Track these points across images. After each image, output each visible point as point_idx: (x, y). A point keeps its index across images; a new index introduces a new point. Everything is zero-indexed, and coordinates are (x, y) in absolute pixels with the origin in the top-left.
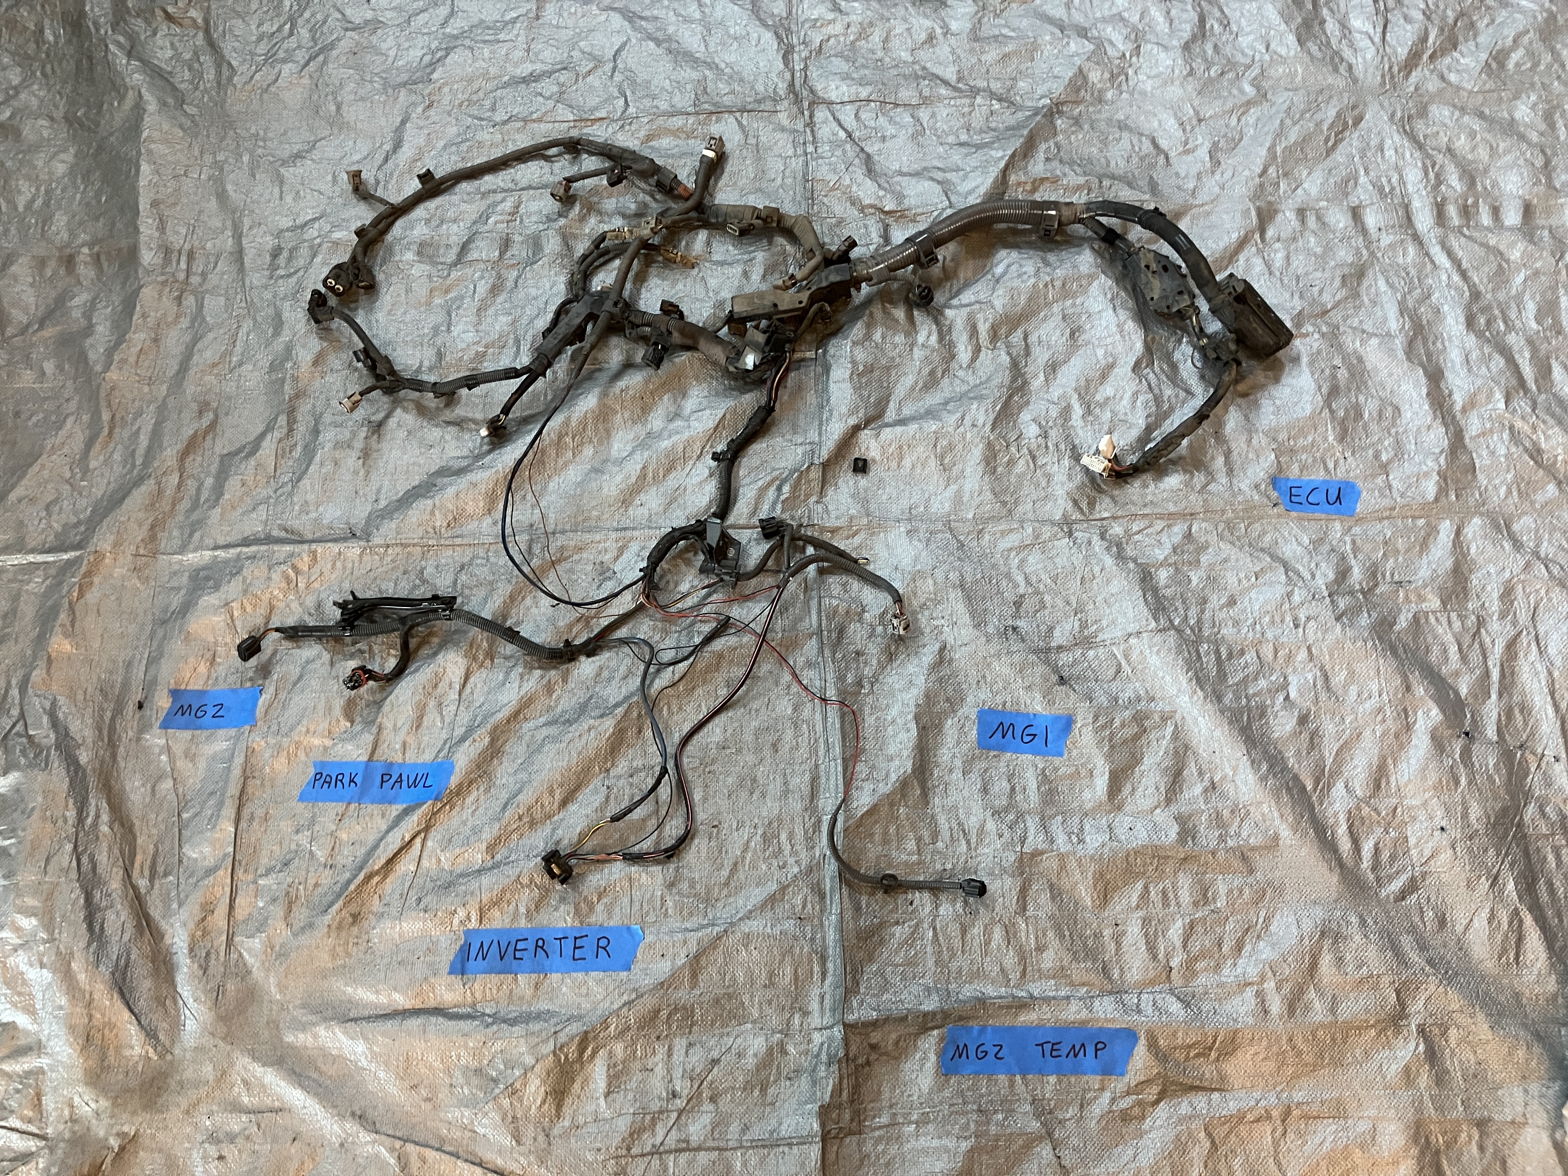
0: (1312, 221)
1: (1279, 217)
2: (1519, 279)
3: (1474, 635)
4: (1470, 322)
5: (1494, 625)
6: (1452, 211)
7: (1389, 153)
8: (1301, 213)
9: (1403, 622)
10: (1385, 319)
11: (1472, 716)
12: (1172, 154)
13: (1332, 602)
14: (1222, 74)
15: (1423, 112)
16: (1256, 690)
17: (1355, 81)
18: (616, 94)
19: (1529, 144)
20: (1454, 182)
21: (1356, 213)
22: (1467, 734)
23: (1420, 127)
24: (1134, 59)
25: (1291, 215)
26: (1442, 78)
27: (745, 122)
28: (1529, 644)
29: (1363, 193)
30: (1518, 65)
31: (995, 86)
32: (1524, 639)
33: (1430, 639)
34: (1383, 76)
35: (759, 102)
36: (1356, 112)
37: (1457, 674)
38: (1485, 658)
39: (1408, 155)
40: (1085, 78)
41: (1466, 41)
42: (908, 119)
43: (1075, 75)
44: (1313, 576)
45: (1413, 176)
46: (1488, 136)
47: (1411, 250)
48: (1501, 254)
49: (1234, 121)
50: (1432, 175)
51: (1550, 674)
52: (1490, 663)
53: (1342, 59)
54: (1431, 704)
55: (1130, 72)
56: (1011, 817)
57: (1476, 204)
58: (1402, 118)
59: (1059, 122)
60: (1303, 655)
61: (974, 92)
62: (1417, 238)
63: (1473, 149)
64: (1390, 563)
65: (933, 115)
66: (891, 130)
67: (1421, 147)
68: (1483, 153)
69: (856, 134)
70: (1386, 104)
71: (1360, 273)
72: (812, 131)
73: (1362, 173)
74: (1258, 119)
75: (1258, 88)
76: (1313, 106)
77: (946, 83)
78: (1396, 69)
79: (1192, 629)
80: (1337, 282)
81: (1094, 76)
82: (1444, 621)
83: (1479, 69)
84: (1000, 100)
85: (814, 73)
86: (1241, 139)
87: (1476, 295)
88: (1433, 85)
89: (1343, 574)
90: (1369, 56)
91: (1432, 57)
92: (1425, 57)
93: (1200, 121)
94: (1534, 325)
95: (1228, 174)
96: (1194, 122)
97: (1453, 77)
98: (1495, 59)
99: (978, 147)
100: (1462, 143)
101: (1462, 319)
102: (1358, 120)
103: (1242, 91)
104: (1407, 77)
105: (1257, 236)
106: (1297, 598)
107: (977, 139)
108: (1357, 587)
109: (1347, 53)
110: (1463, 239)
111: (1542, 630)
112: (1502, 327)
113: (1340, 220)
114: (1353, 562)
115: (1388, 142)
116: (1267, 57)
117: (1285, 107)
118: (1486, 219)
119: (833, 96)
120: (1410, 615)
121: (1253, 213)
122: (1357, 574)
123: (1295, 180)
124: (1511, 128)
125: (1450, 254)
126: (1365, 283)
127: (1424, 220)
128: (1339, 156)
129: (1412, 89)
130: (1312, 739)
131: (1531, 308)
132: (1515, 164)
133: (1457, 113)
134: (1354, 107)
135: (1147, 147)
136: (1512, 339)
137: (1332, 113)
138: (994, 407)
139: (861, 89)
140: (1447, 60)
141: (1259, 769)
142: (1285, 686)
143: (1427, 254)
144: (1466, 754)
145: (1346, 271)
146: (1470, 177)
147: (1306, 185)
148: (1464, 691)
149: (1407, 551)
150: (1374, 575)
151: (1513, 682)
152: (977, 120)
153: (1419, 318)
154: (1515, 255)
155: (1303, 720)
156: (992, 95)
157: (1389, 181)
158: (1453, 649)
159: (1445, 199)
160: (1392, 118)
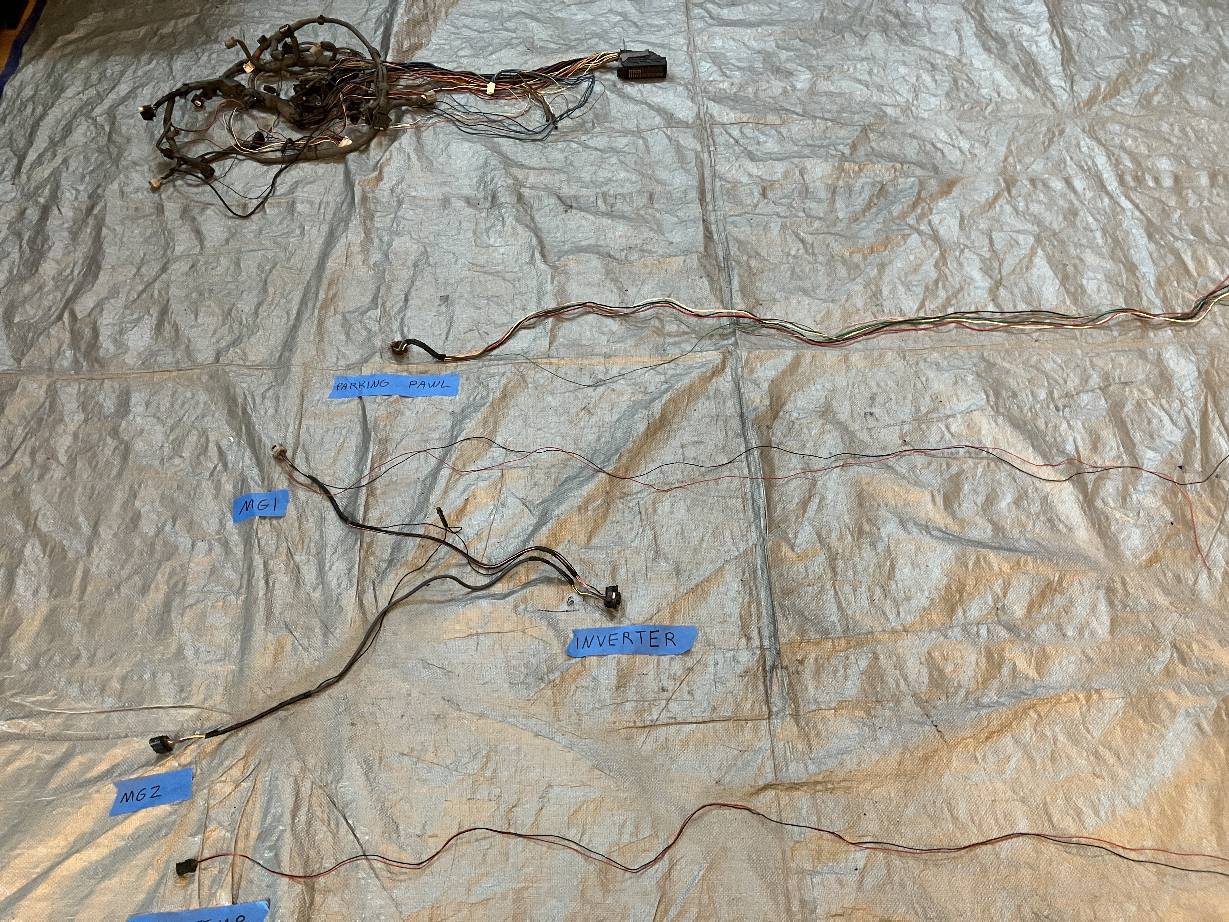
1: (1019, 183)
2: (1177, 215)
6: (1129, 178)
7: (1084, 149)
8: (1033, 181)
9: (1130, 406)
10: (1095, 238)
12: (945, 151)
14: (972, 108)
15: (1102, 126)
17: (1057, 111)
21: (1068, 182)
23: (1101, 134)
24: (915, 102)
25: (1026, 182)
26: (1112, 109)
29: (1071, 169)
30: (1159, 102)
33: (1150, 416)
34: (1074, 108)
36: (1060, 128)
39: (1096, 149)
40: (885, 112)
41: (1125, 89)
42: (773, 132)
43: (878, 110)
44: (1066, 382)
45: (1101, 160)
46: (1146, 140)
47: (1106, 200)
48: (1163, 202)
49: (982, 133)
50: (1113, 160)
53: (1048, 100)
55: (914, 109)
57: (1143, 174)
58: (1090, 130)
59: (871, 135)
61: (815, 117)
62: (1109, 194)
63: (1137, 147)
64: (1117, 372)
65: (789, 130)
66: (762, 139)
67: (1104, 145)
68: (1144, 150)
69: (741, 141)
70: (1079, 123)
71: (1075, 213)
72: (713, 139)
73: (1068, 159)
74: (998, 132)
75: (995, 116)
76: (1032, 125)
77: (796, 113)
78: (1082, 105)
81: (891, 111)
82: (1157, 404)
83: (1135, 104)
84: (831, 121)
85: (713, 108)
86: (989, 142)
87: (1151, 223)
88: (1107, 113)
89: (1086, 379)
90: (1064, 98)
91: (1104, 99)
92: (1100, 98)
95: (983, 161)
96: (958, 134)
97: (1119, 109)
98: (1145, 98)
99: (821, 149)
100: (1129, 142)
102: (1062, 132)
103: (985, 118)
104: (1090, 108)
105: (1006, 193)
106: (1056, 394)
107: (819, 144)
108: (1097, 386)
109: (1050, 97)
110: (1138, 193)
112: (1171, 239)
113: (1057, 185)
116: (999, 100)
117: (1014, 126)
118: (1151, 184)
119: (725, 120)
120: (1134, 402)
121: (1001, 181)
123: (1026, 163)
124: (1159, 136)
125: (1131, 202)
126: (1079, 218)
127: (1112, 185)
128: (1053, 151)
129: (1094, 115)
132: (1165, 154)
134: (1058, 125)
136: (1178, 245)
139: (743, 116)
145: (1065, 212)
146: (1137, 160)
147: (1033, 166)
152: (820, 132)
154: (1172, 202)
156: (826, 118)
157: (1087, 164)
159: (1123, 173)
160: (1083, 130)
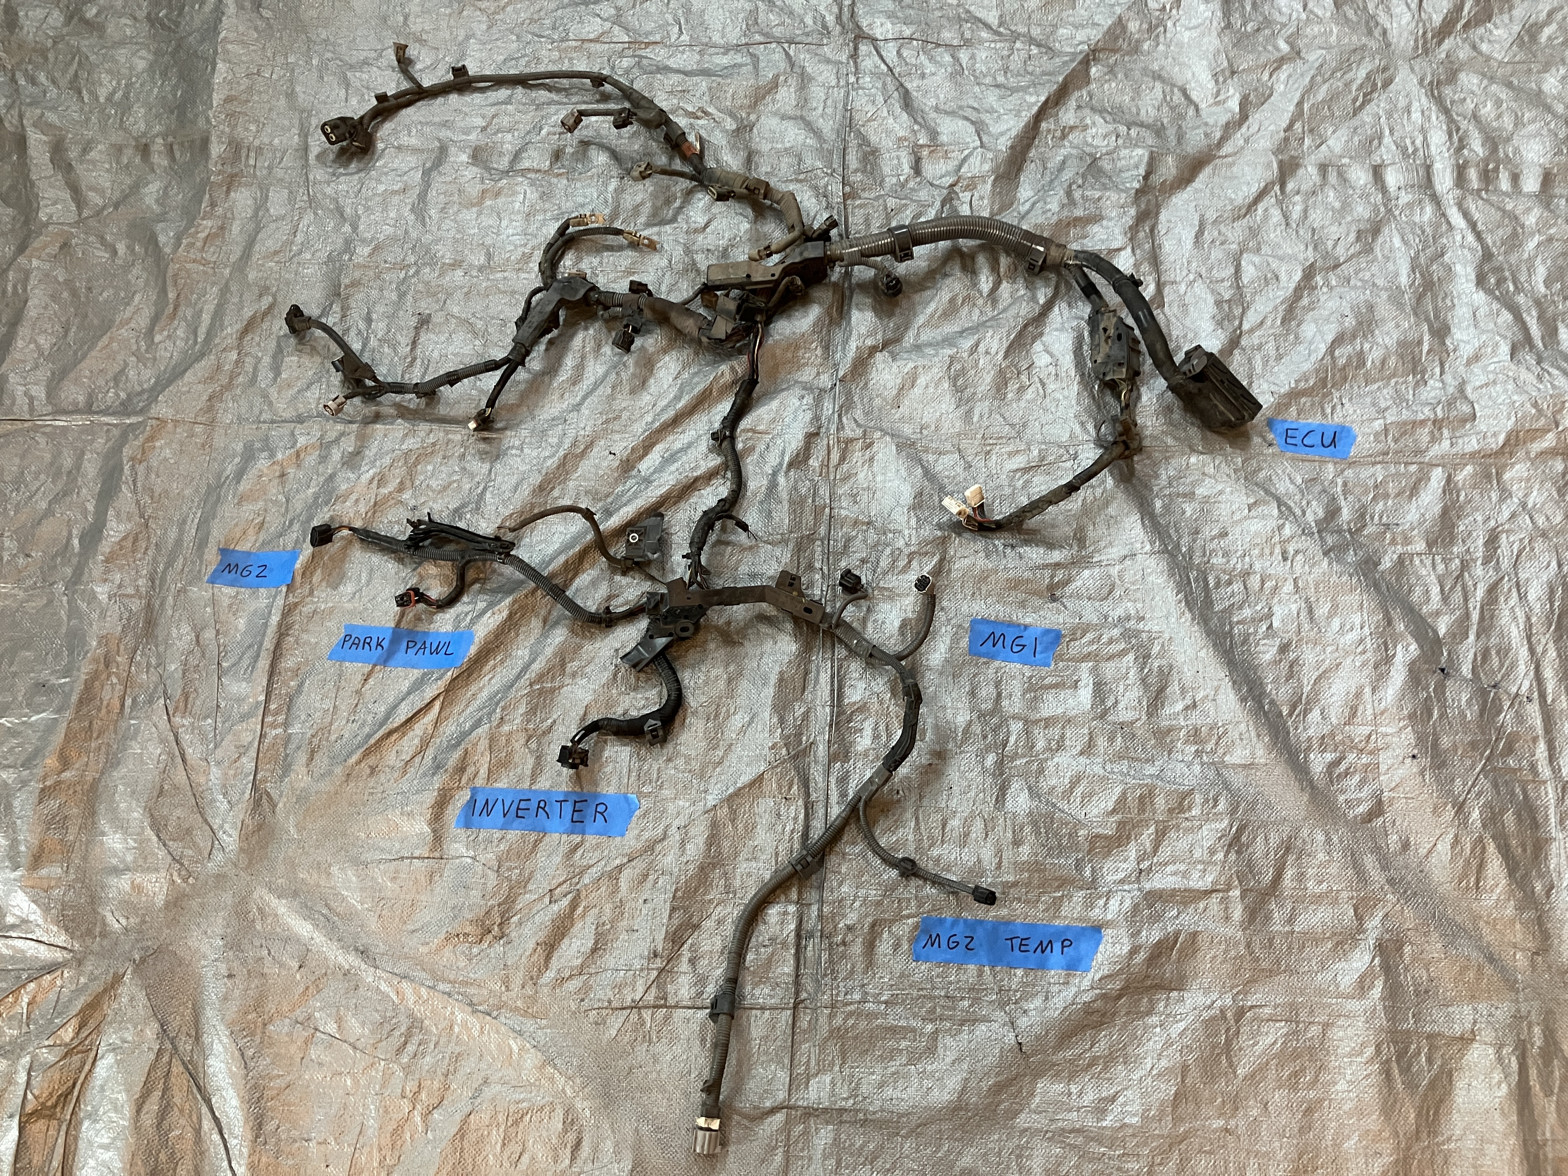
0: (1333, 177)
1: (1301, 172)
2: (1531, 244)
3: (1457, 578)
4: (1481, 281)
5: (1479, 570)
6: (1473, 174)
7: (1416, 116)
8: (1323, 168)
9: (1387, 563)
10: (1397, 275)
11: (1449, 654)
12: (1202, 106)
13: (1321, 537)
14: (1258, 30)
15: (1452, 77)
16: (1240, 618)
17: (1388, 45)
18: (671, 21)
19: (1555, 115)
20: (1477, 147)
21: (1377, 172)
22: (1443, 670)
23: (1447, 91)
24: (1174, 11)
25: (1312, 170)
26: (1474, 47)
27: (792, 53)
28: (1510, 590)
29: (1387, 151)
30: (1550, 38)
31: (1036, 32)
32: (1506, 585)
33: (1413, 580)
34: (1416, 41)
35: (807, 35)
36: (1387, 75)
37: (1438, 613)
38: (1466, 600)
39: (1434, 118)
40: (1124, 28)
41: (1501, 12)
42: (948, 58)
43: (1114, 24)
44: (1304, 513)
45: (1438, 138)
46: (1514, 105)
47: (1429, 210)
48: (1516, 218)
49: (1266, 76)
50: (1455, 138)
51: (1528, 618)
52: (1470, 605)
53: (1377, 24)
54: (1410, 639)
55: (1169, 24)
56: (995, 720)
57: (1496, 169)
58: (1431, 83)
59: (1093, 70)
60: (1289, 587)
61: (1015, 36)
62: (1436, 200)
63: (1499, 116)
64: (1380, 506)
65: (973, 57)
66: (929, 68)
67: (1446, 112)
68: (1508, 122)
69: (897, 71)
70: (1417, 68)
71: (1376, 229)
72: (855, 63)
73: (1387, 132)
74: (1290, 76)
75: (1292, 45)
76: (1345, 65)
77: (988, 26)
78: (1430, 35)
79: (1184, 556)
80: (1352, 237)
81: (1133, 26)
82: (1428, 562)
83: (1510, 40)
84: (1039, 45)
85: (860, 10)
86: (1271, 95)
87: (1487, 255)
88: (1464, 53)
89: (1333, 512)
90: (1404, 22)
91: (1466, 26)
92: (1459, 26)
93: (1233, 73)
94: (1543, 289)
95: (1255, 128)
96: (1227, 73)
97: (1484, 47)
98: (1528, 31)
99: (1014, 90)
100: (1488, 110)
101: (1473, 276)
102: (1387, 83)
103: (1277, 49)
104: (1440, 43)
105: (1277, 188)
106: (1287, 531)
107: (1012, 82)
108: (1345, 527)
109: (1383, 18)
110: (1480, 202)
111: (1523, 576)
112: (1512, 288)
113: (1360, 176)
114: (1343, 503)
115: (1415, 106)
116: (1304, 16)
117: (1317, 65)
118: (1505, 184)
119: (878, 33)
120: (1395, 557)
121: (1275, 165)
122: (1346, 515)
123: (1321, 136)
124: (1538, 99)
125: (1466, 215)
126: (1380, 240)
127: (1444, 181)
128: (1366, 116)
129: (1443, 55)
130: (1291, 666)
131: (1541, 272)
132: (1538, 134)
133: (1485, 82)
134: (1385, 69)
135: (1178, 97)
136: (1521, 299)
137: (1362, 73)
138: (1008, 335)
139: (904, 28)
140: (1481, 30)
141: (1239, 690)
142: (1270, 615)
143: (1444, 215)
144: (1440, 689)
145: (1362, 227)
146: (1493, 142)
147: (1330, 142)
148: (1442, 631)
149: (1398, 495)
150: (1362, 516)
151: (1492, 626)
152: (1016, 63)
153: (1431, 275)
154: (1531, 220)
155: (1284, 649)
156: (1032, 41)
157: (1413, 143)
158: (1435, 590)
159: (1466, 163)
160: (1421, 82)
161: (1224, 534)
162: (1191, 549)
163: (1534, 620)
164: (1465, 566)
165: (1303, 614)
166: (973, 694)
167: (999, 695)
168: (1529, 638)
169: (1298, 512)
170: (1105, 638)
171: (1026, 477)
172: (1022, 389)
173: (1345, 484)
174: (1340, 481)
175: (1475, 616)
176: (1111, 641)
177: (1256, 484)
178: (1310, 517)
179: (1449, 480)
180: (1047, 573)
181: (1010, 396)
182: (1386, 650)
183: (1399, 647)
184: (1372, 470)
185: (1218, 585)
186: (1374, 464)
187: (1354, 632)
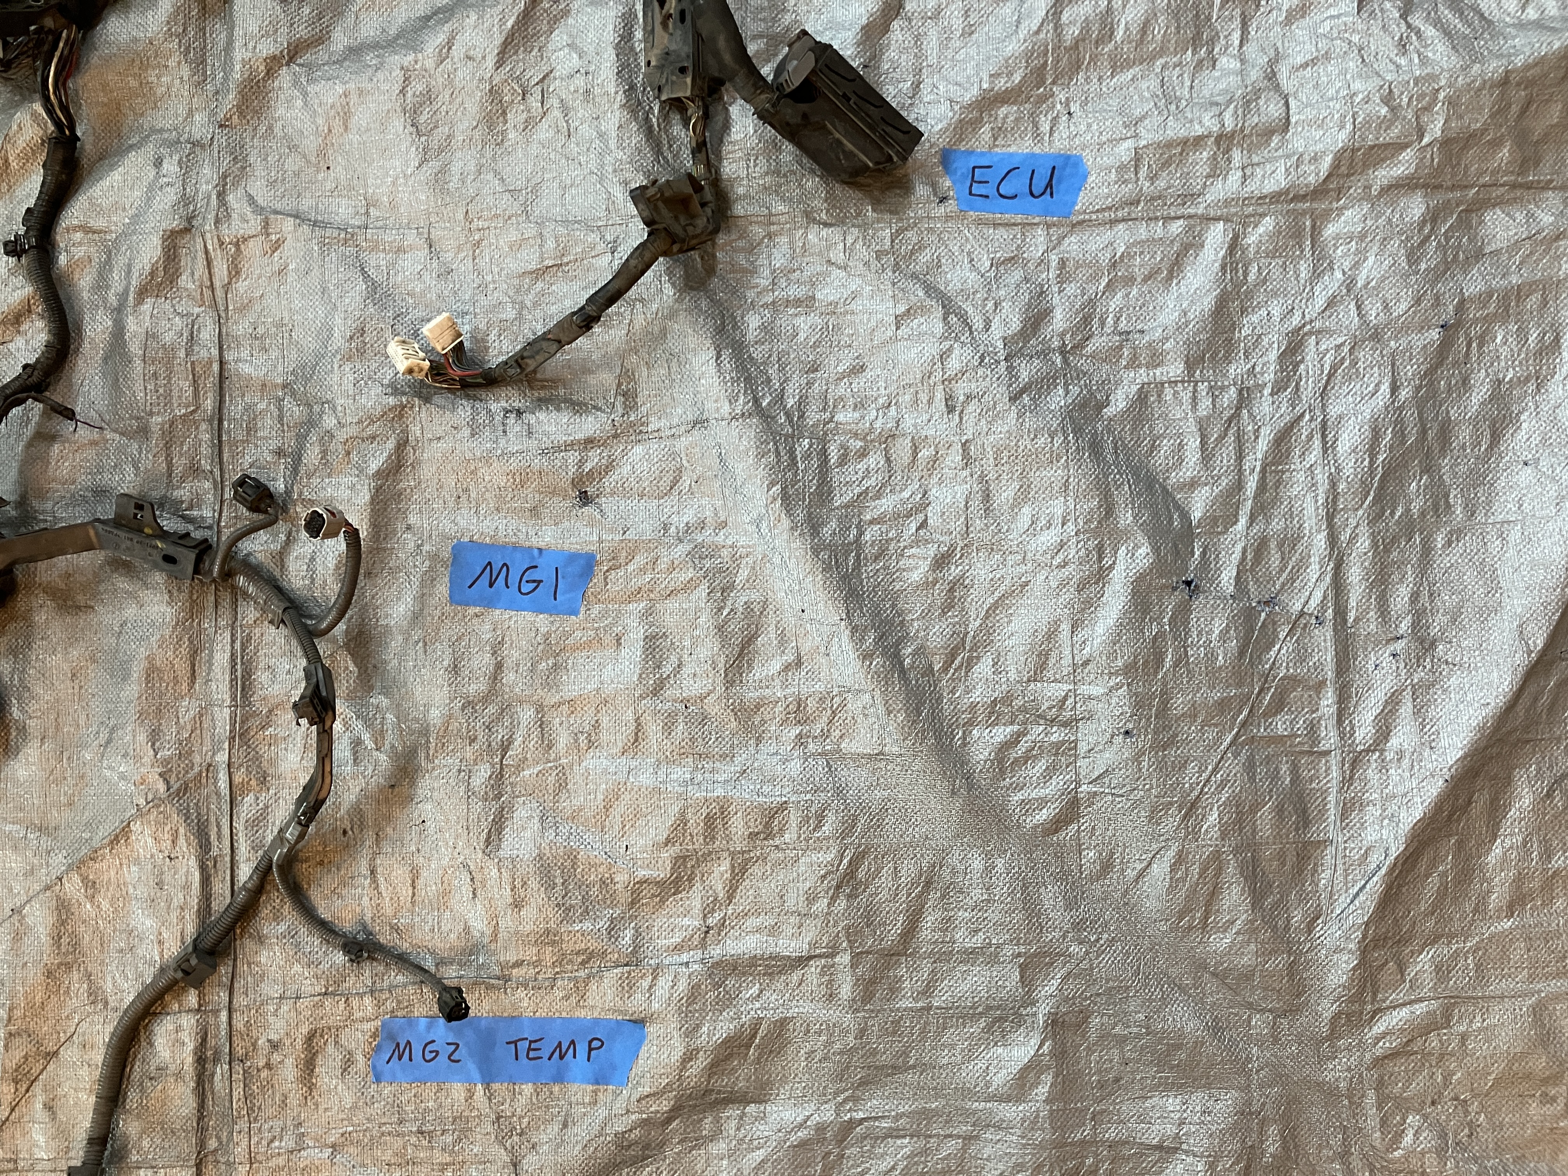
3: (1230, 420)
5: (1264, 405)
9: (1119, 402)
11: (1204, 553)
13: (1010, 369)
16: (876, 514)
22: (1188, 583)
28: (1310, 437)
32: (1305, 428)
33: (1159, 429)
37: (1193, 484)
38: (1240, 457)
51: (1333, 484)
52: (1246, 466)
54: (1140, 537)
56: (492, 709)
60: (955, 457)
64: (1116, 302)
79: (788, 415)
82: (1186, 396)
89: (1036, 318)
108: (1056, 344)
111: (1334, 411)
114: (1056, 301)
120: (1135, 388)
122: (1059, 320)
130: (951, 590)
141: (862, 640)
142: (923, 506)
144: (1182, 615)
148: (1196, 515)
149: (1146, 279)
150: (1087, 320)
151: (1276, 500)
155: (941, 562)
158: (1193, 443)
161: (858, 369)
162: (803, 401)
163: (1342, 486)
164: (1245, 397)
165: (976, 503)
166: (455, 669)
167: (499, 666)
168: (1330, 518)
169: (978, 323)
170: (662, 565)
171: (540, 285)
172: (530, 124)
173: (1062, 263)
174: (1054, 258)
175: (1251, 485)
176: (672, 568)
177: (914, 276)
178: (997, 332)
179: (1234, 245)
180: (573, 457)
181: (512, 135)
182: (1100, 559)
183: (1122, 551)
184: (1108, 235)
185: (843, 460)
186: (1113, 222)
187: (1053, 531)
